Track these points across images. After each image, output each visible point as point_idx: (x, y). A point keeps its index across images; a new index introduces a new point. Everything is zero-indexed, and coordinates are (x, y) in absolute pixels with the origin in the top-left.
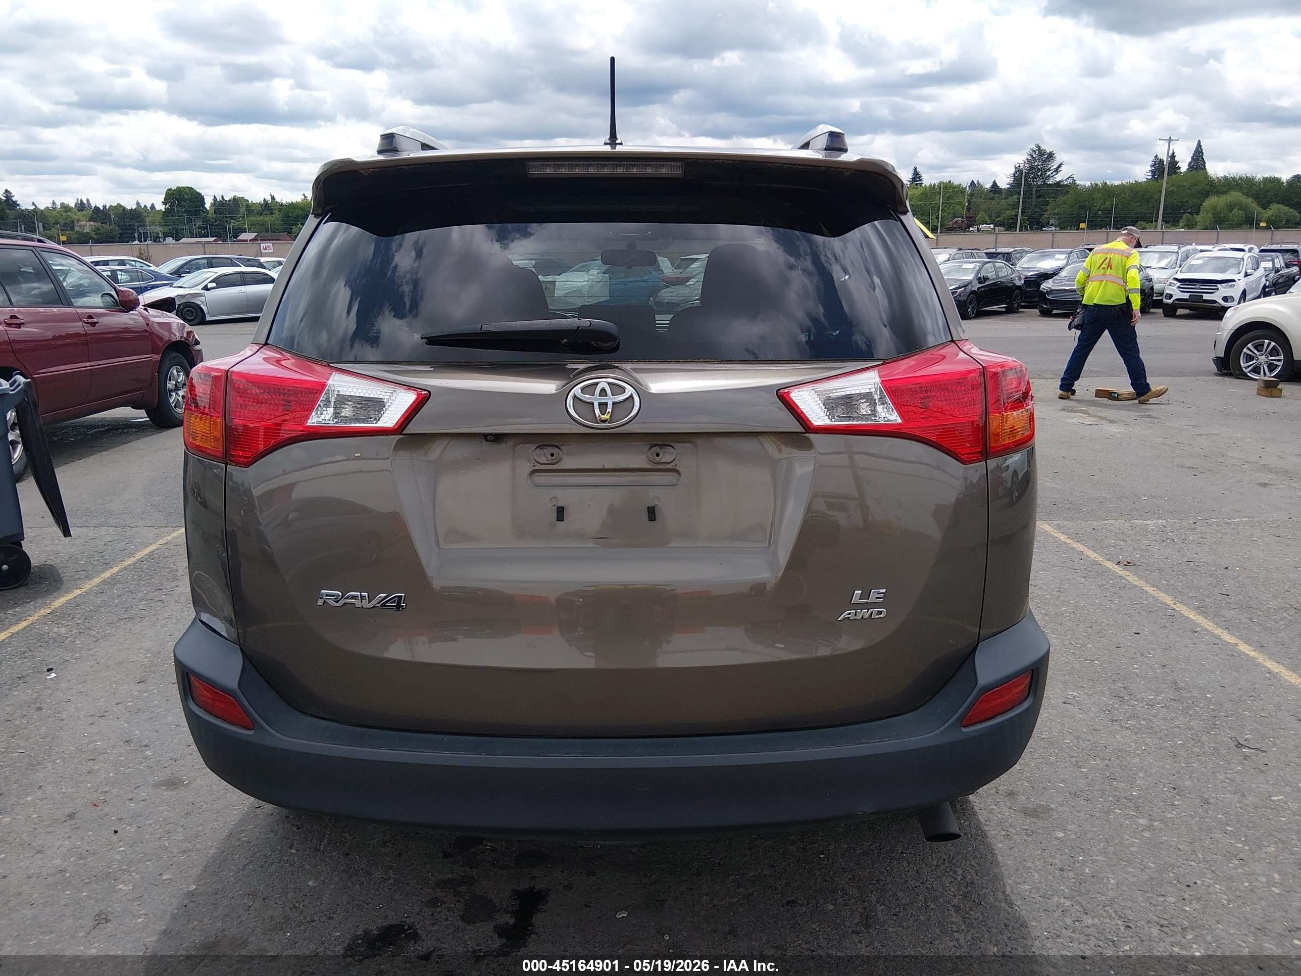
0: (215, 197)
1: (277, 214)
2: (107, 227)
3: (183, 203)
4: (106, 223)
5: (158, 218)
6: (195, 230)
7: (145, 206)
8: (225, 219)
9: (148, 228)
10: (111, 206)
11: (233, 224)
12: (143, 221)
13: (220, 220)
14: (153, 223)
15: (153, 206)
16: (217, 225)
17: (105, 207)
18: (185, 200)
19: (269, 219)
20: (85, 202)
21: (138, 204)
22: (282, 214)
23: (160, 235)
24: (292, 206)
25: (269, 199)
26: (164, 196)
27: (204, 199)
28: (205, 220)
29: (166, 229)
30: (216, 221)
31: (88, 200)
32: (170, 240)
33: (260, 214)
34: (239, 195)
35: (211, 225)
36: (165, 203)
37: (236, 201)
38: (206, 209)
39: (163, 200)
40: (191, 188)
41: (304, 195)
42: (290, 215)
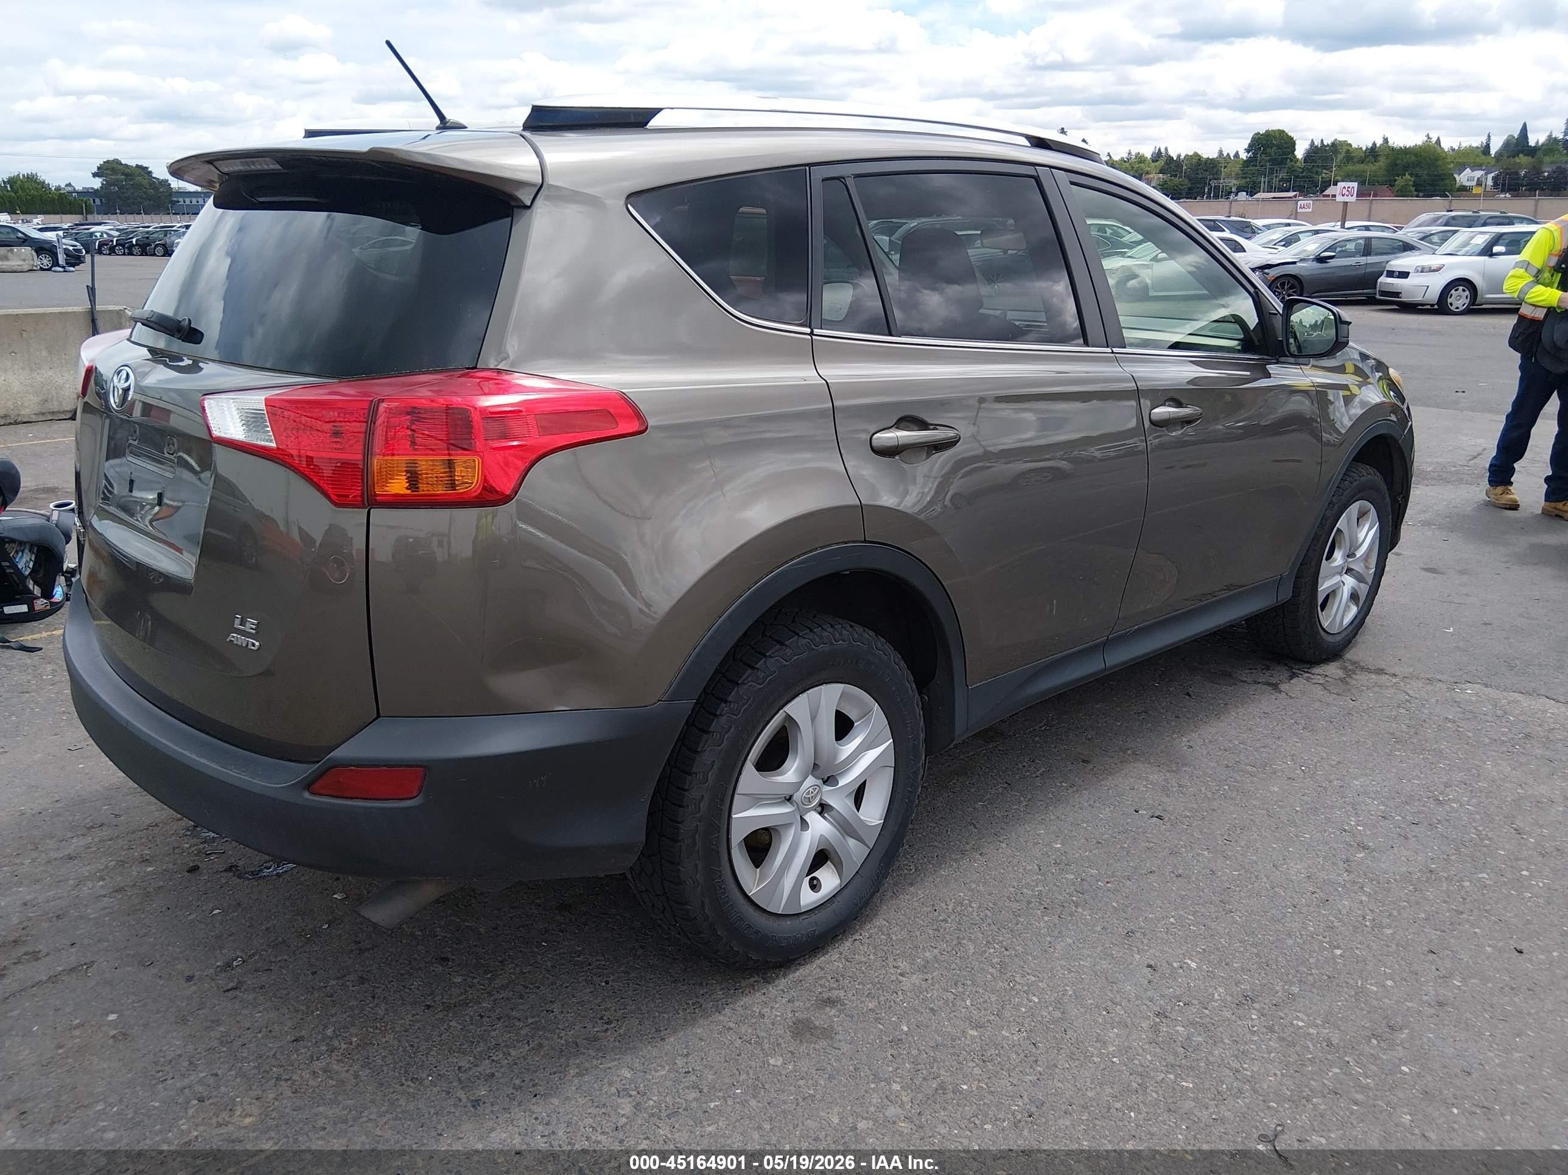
0: (1312, 140)
1: (1382, 159)
2: (1177, 180)
3: (1269, 150)
4: (1176, 176)
5: (1237, 169)
6: (1275, 182)
7: (1228, 154)
8: (1315, 170)
9: (1222, 181)
10: (1187, 155)
11: (1325, 174)
12: (1219, 172)
13: (1309, 170)
14: (1229, 176)
15: (1237, 155)
16: (1304, 177)
17: (1179, 156)
18: (1272, 146)
19: (1369, 168)
20: (1163, 150)
21: (1221, 152)
22: (1388, 161)
23: (1233, 190)
24: (1405, 151)
25: (1379, 142)
26: (1249, 141)
27: (1295, 144)
28: (1291, 171)
29: (1242, 182)
30: (1302, 172)
31: (1166, 149)
32: (1243, 195)
33: (1362, 161)
34: (1341, 138)
35: (1297, 177)
36: (1248, 151)
37: (1335, 145)
38: (1295, 157)
39: (1246, 146)
40: (1283, 131)
41: (1428, 136)
42: (1398, 162)
